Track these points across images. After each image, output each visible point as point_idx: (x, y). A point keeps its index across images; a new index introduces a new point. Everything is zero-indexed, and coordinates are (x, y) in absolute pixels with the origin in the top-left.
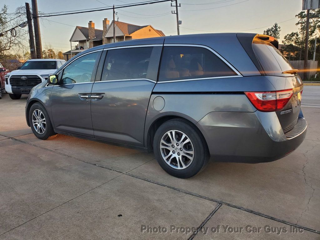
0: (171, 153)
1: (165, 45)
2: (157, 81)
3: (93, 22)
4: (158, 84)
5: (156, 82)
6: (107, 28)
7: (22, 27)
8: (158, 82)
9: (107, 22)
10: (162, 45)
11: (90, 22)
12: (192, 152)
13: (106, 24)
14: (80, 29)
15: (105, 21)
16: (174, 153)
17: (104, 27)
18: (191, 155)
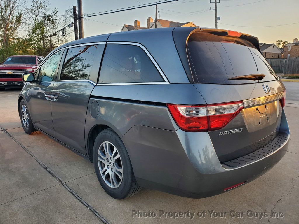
0: (106, 168)
1: (108, 43)
2: (97, 83)
3: (138, 21)
4: (98, 87)
5: (95, 84)
6: (151, 25)
7: (70, 27)
8: (97, 85)
9: (151, 20)
10: (105, 43)
11: (136, 20)
12: (121, 171)
13: (150, 22)
14: (127, 27)
15: (149, 19)
16: (109, 168)
17: (148, 24)
18: (120, 173)
